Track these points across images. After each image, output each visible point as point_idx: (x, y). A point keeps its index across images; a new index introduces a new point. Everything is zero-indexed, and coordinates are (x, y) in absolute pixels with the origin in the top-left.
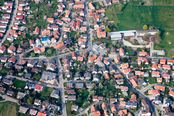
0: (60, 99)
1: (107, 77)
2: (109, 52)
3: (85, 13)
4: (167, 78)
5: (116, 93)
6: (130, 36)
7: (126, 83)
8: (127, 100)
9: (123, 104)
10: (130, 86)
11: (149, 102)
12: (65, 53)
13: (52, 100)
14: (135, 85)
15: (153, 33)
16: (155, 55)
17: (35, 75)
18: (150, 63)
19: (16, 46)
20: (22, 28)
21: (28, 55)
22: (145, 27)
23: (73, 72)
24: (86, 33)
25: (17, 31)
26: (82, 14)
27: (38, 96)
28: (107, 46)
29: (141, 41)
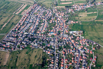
0: (54, 49)
1: (68, 43)
2: (69, 37)
3: (63, 26)
4: (84, 44)
5: (70, 48)
6: (75, 33)
7: (73, 45)
8: (72, 50)
9: (71, 51)
10: (74, 46)
11: (78, 50)
12: (57, 36)
13: (52, 49)
14: (75, 46)
15: (81, 32)
16: (81, 38)
17: (48, 42)
18: (80, 40)
19: (44, 34)
20: (46, 30)
21: (47, 37)
22: (79, 30)
23: (58, 42)
24: (63, 31)
25: (45, 30)
26: (62, 26)
27: (48, 47)
28: (68, 35)
29: (78, 34)
